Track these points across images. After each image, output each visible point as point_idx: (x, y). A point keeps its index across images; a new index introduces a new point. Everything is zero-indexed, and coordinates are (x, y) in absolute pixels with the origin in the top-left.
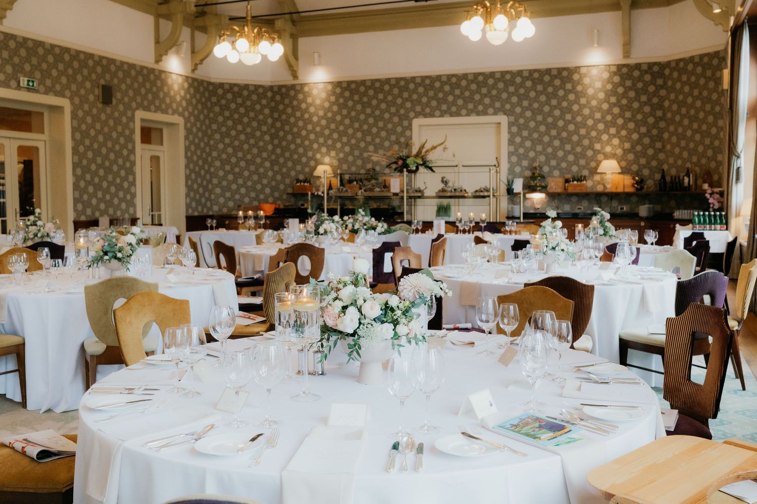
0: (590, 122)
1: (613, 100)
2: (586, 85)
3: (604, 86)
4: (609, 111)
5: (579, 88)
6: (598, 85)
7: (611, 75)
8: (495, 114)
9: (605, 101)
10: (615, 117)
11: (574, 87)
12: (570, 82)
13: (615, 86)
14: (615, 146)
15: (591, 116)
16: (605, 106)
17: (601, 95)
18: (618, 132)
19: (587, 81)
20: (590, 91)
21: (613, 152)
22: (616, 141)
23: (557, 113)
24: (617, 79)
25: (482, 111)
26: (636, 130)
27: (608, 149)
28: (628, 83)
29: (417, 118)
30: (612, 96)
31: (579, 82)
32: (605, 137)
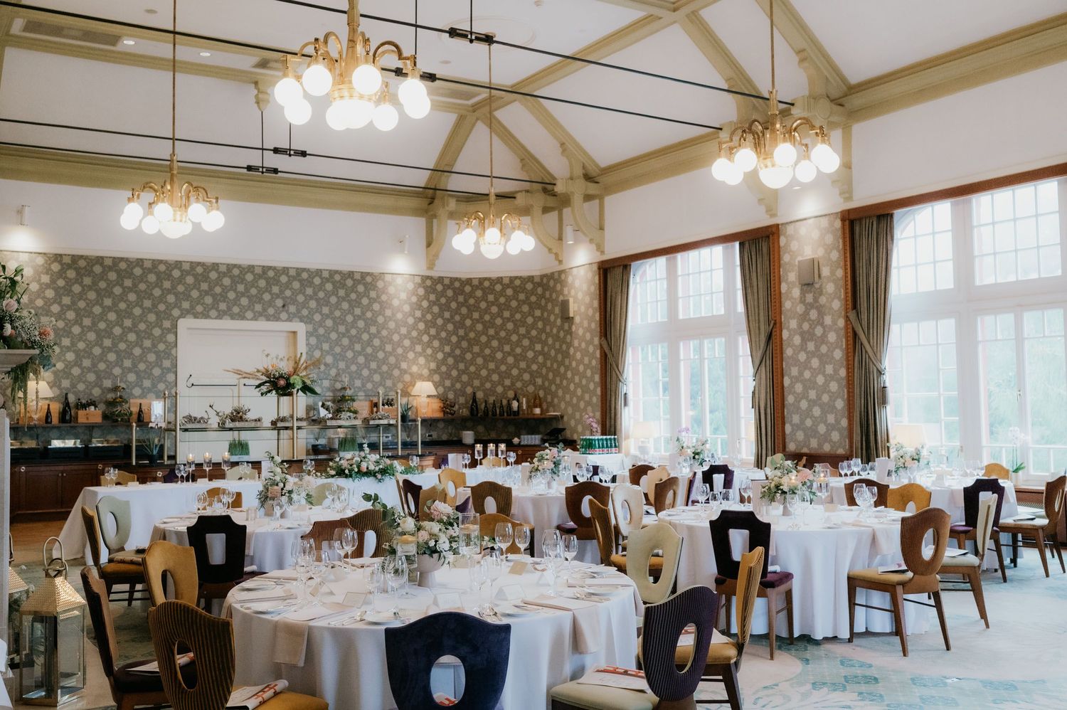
0: (396, 338)
1: (418, 314)
2: (391, 295)
3: (409, 298)
4: (414, 327)
5: (384, 298)
6: (403, 296)
7: (415, 287)
8: (289, 320)
9: (410, 315)
10: (421, 333)
11: (378, 297)
12: (374, 290)
13: (421, 299)
14: (421, 365)
15: (397, 331)
16: (411, 321)
17: (407, 308)
18: (424, 350)
19: (391, 290)
20: (396, 303)
21: (419, 372)
22: (422, 360)
23: (361, 324)
24: (421, 291)
25: (273, 315)
26: (441, 349)
27: (415, 369)
28: (432, 297)
29: (184, 317)
30: (417, 310)
31: (384, 291)
32: (411, 355)
